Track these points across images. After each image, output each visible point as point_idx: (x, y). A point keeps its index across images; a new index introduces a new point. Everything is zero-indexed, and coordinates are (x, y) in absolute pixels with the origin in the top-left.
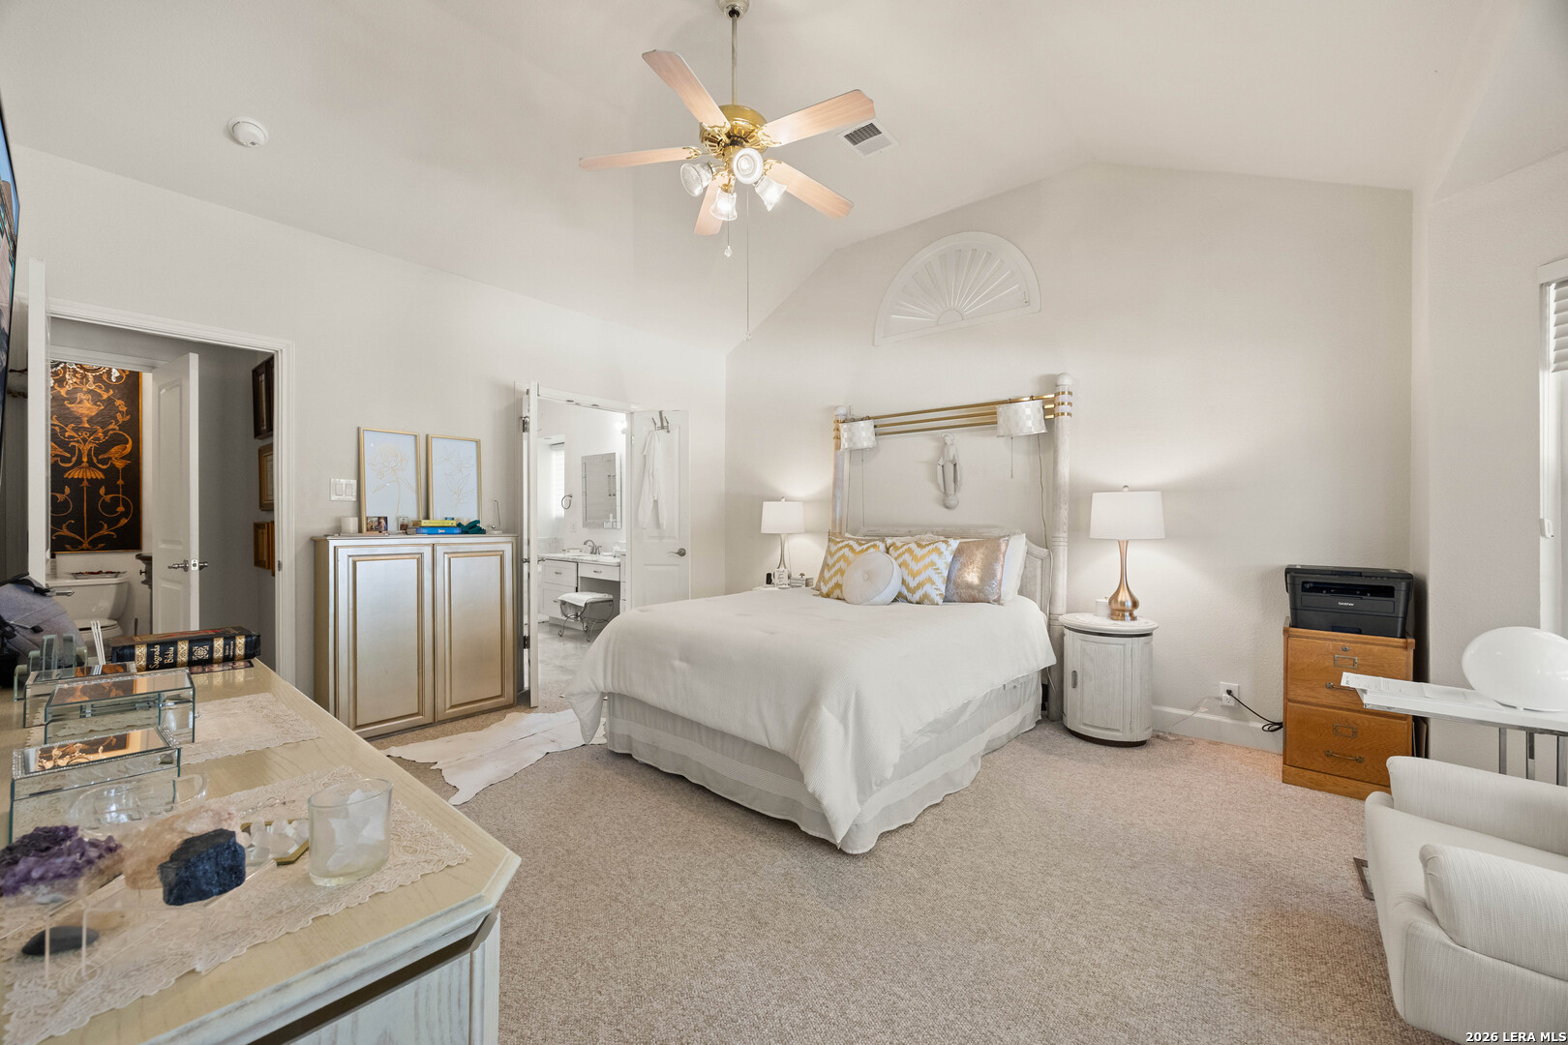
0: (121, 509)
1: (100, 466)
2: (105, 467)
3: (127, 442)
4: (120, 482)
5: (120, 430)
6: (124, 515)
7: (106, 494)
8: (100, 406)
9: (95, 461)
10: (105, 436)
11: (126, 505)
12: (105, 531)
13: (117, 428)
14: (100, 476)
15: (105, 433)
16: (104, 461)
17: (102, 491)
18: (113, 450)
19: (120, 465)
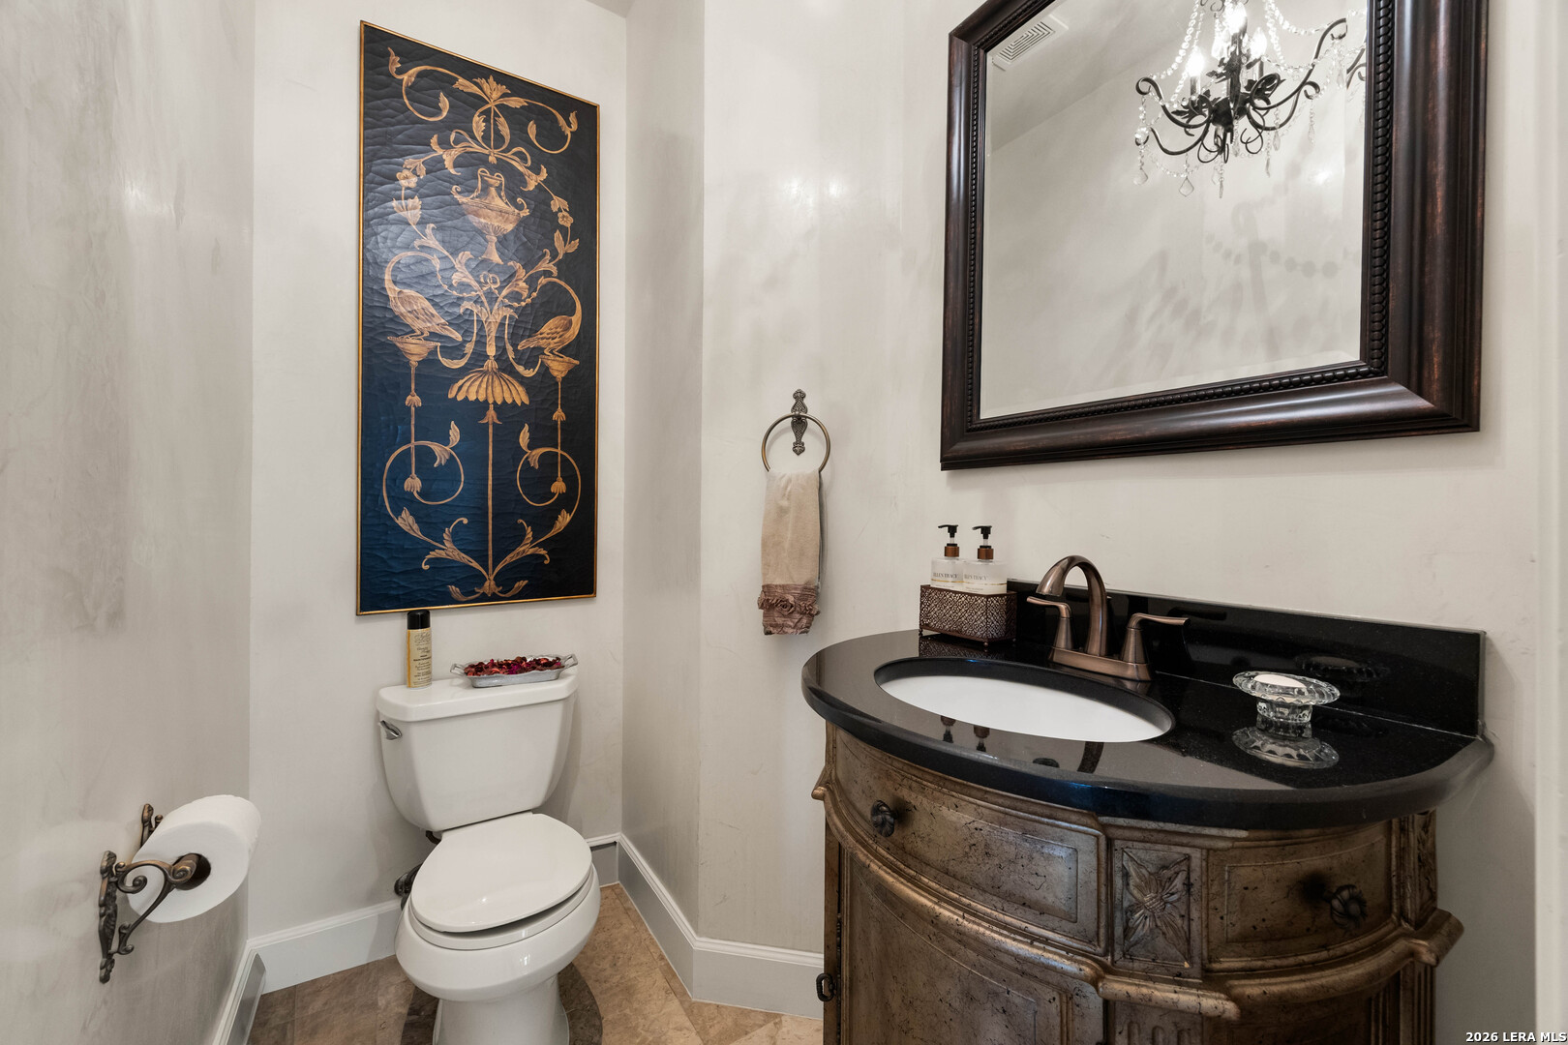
0: (559, 487)
1: (520, 369)
2: (529, 373)
3: (572, 312)
4: (559, 415)
5: (558, 277)
6: (565, 501)
7: (531, 447)
8: (520, 208)
9: (511, 355)
10: (532, 288)
11: (570, 480)
12: (526, 548)
13: (554, 270)
14: (519, 396)
15: (531, 281)
16: (531, 357)
17: (524, 438)
18: (545, 329)
19: (559, 367)
